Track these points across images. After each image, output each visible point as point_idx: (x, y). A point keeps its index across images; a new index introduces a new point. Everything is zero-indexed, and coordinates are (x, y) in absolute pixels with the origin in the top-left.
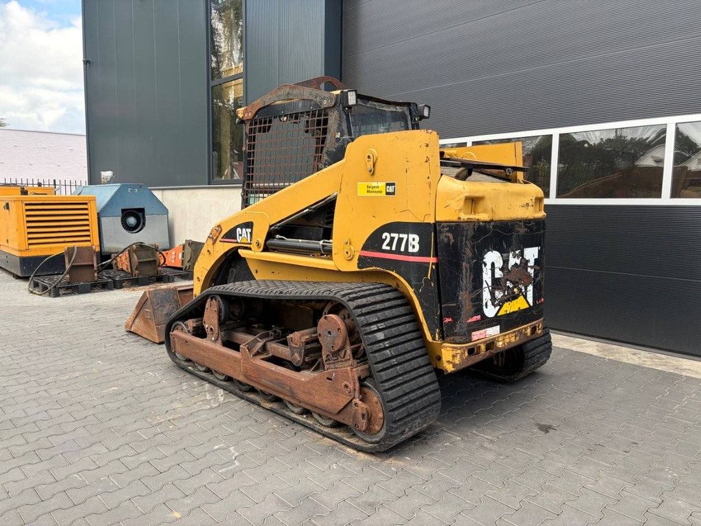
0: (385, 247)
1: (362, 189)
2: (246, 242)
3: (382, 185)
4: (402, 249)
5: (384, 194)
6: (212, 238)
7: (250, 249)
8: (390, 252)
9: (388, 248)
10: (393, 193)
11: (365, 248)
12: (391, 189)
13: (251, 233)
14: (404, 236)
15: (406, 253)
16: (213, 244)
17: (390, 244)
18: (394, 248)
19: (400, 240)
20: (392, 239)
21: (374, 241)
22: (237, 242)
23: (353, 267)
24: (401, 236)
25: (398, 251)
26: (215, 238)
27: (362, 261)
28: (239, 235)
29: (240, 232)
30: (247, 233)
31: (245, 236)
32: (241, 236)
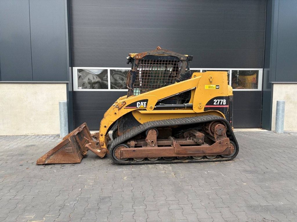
0: (215, 104)
1: (207, 87)
2: (144, 107)
3: (214, 86)
4: (221, 104)
5: (215, 88)
6: (118, 108)
7: (146, 110)
8: (217, 105)
9: (216, 104)
10: (219, 88)
11: (207, 104)
12: (218, 87)
13: (146, 104)
15: (223, 105)
16: (119, 110)
17: (217, 103)
18: (218, 104)
20: (218, 101)
21: (211, 102)
22: (137, 108)
23: (202, 111)
24: (221, 100)
25: (220, 104)
26: (120, 107)
27: (206, 109)
28: (139, 105)
29: (139, 104)
30: (144, 104)
31: (143, 105)
32: (140, 105)
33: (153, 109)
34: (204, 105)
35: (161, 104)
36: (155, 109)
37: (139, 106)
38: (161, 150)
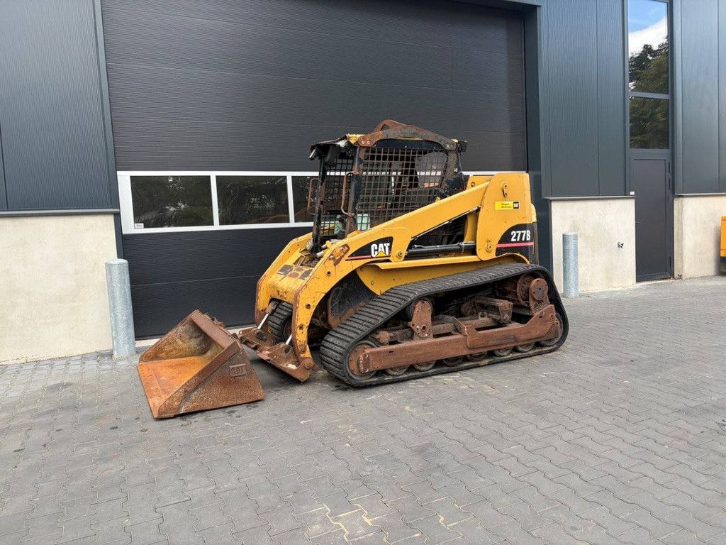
0: (513, 240)
1: (498, 206)
2: (384, 255)
3: (511, 203)
4: (523, 239)
5: (512, 208)
6: (334, 259)
7: (388, 261)
9: (515, 240)
10: (518, 208)
11: (500, 242)
12: (516, 205)
13: (390, 248)
14: (524, 232)
15: (526, 241)
16: (335, 265)
17: (516, 238)
18: (518, 240)
19: (522, 234)
20: (517, 234)
21: (506, 237)
22: (372, 257)
23: (493, 256)
24: (523, 232)
25: (521, 241)
26: (337, 258)
27: (499, 251)
28: (375, 250)
29: (376, 248)
30: (385, 247)
31: (383, 250)
32: (377, 250)
33: (403, 258)
34: (495, 244)
35: (416, 246)
36: (407, 258)
37: (376, 252)
38: (441, 343)
